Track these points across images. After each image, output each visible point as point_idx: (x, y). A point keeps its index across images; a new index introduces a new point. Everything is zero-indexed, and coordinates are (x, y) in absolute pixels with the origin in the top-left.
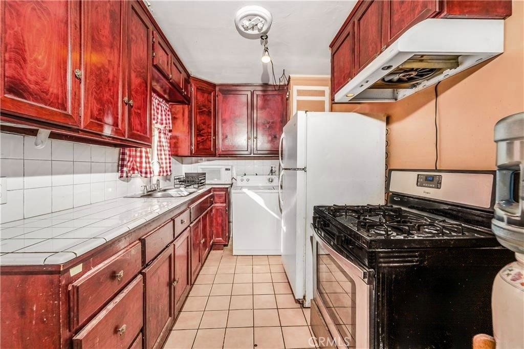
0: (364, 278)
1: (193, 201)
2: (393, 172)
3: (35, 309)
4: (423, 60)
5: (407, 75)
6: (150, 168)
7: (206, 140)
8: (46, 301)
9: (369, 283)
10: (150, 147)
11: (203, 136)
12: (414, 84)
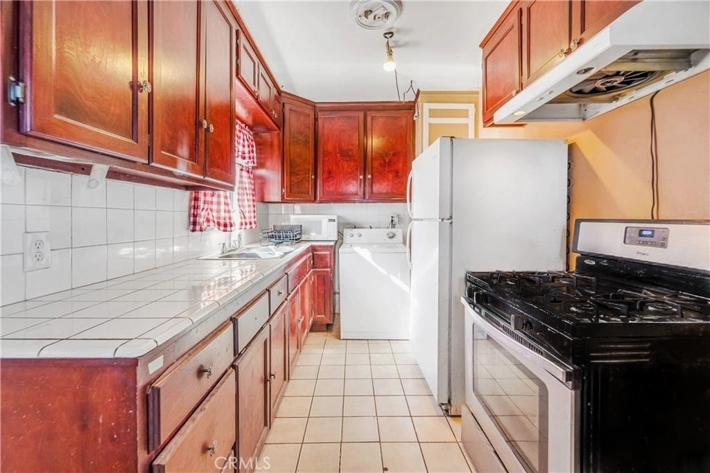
0: (566, 381)
1: (290, 264)
2: (582, 224)
3: (101, 421)
4: (636, 59)
5: (608, 82)
6: (230, 218)
7: (302, 180)
8: (117, 410)
9: (574, 388)
10: (232, 189)
11: (298, 175)
12: (614, 96)
